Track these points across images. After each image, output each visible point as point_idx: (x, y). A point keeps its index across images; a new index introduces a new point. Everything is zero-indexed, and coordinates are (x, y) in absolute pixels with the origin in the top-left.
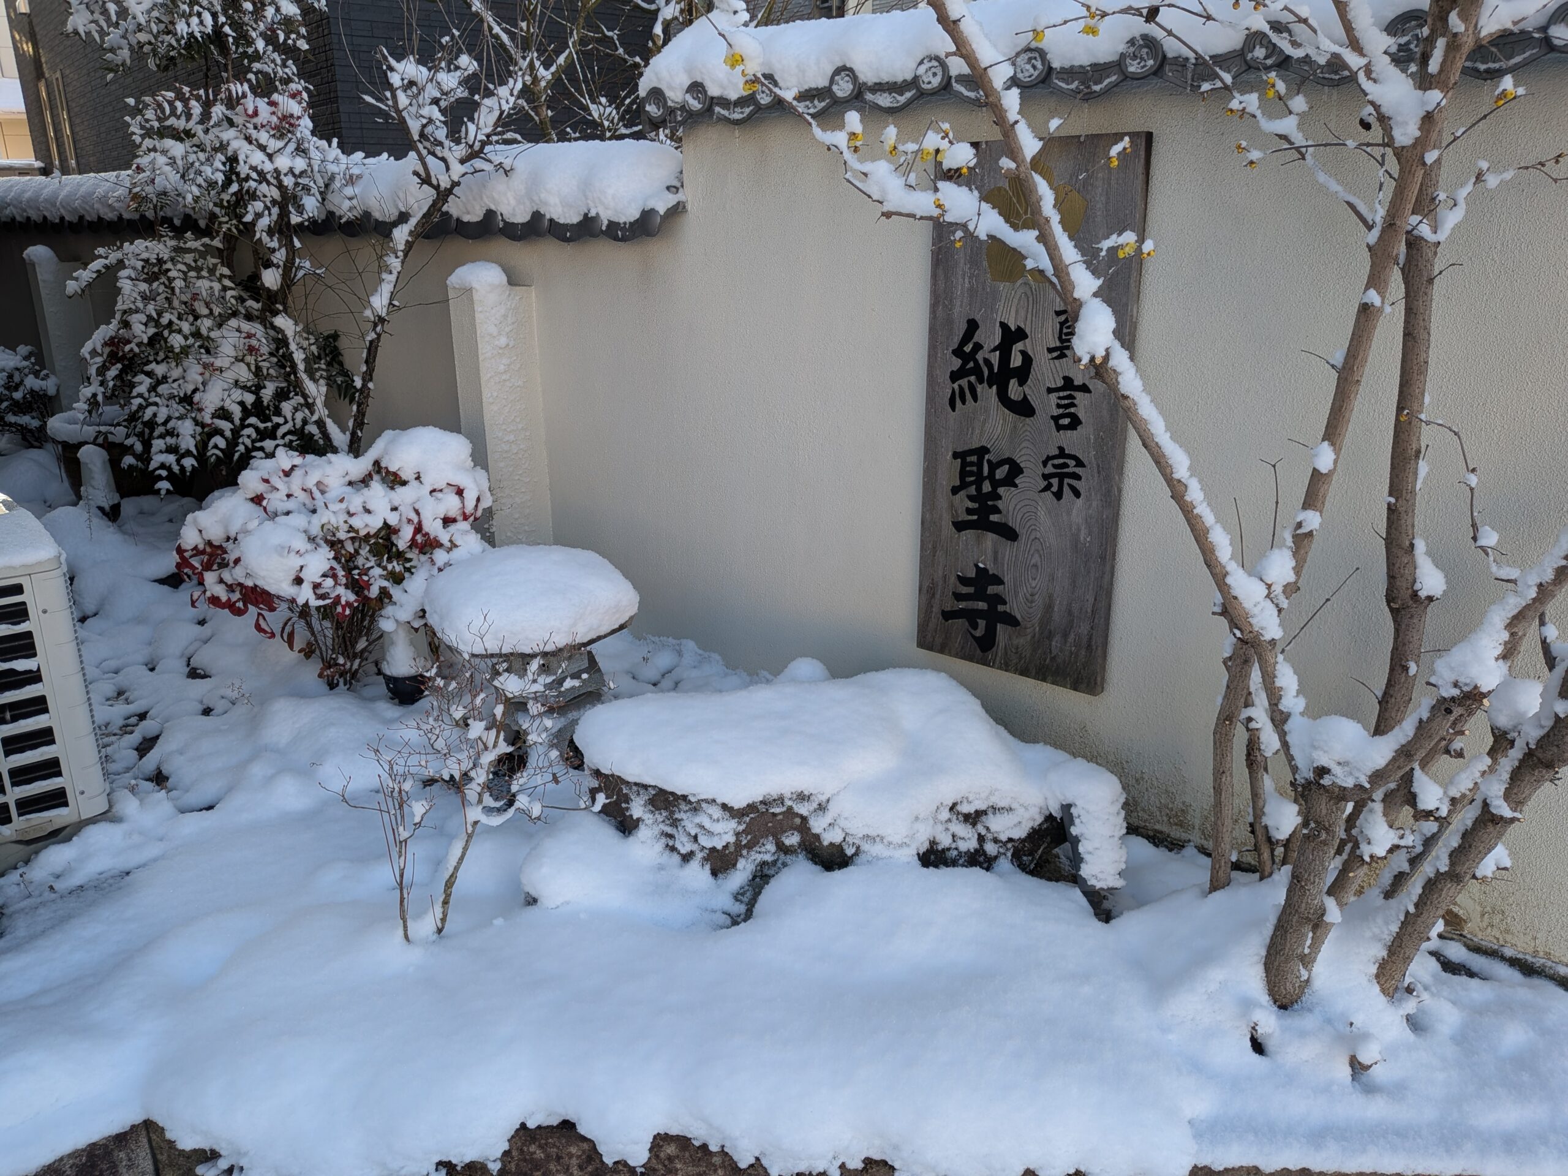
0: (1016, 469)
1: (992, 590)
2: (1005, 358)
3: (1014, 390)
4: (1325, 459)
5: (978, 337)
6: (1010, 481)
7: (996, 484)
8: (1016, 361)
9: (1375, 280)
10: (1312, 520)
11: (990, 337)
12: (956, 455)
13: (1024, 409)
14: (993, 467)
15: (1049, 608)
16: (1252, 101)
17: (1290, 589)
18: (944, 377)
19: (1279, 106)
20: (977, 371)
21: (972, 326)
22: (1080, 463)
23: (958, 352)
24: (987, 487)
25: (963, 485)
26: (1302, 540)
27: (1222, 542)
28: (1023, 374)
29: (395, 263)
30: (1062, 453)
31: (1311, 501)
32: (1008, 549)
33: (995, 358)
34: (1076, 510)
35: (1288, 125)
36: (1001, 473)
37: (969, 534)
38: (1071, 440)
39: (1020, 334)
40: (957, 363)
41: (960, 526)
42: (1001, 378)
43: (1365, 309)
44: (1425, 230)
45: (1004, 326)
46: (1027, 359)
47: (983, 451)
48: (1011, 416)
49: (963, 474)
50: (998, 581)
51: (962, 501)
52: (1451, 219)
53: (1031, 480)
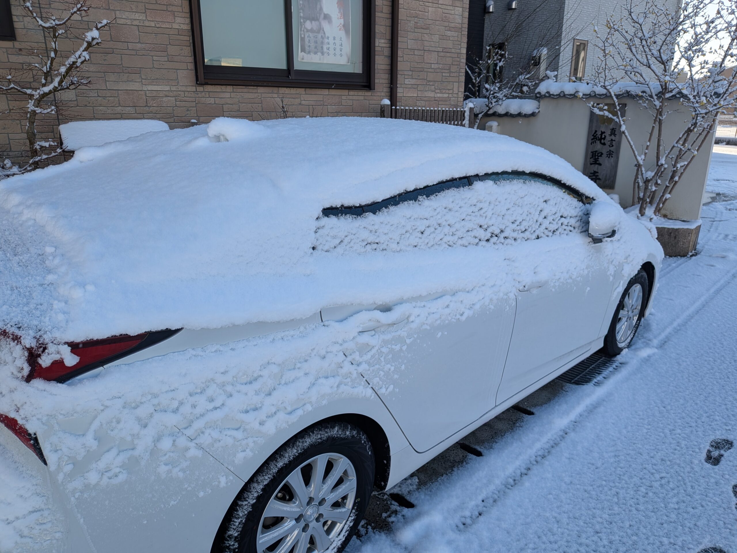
0: (602, 154)
1: (596, 174)
2: (601, 136)
3: (603, 141)
4: (648, 144)
5: (597, 133)
6: (601, 156)
7: (598, 156)
8: (603, 137)
9: (655, 123)
10: (647, 151)
11: (599, 133)
12: (592, 152)
13: (604, 144)
14: (598, 154)
15: (606, 176)
16: (641, 102)
17: (644, 160)
18: (590, 140)
19: (644, 102)
20: (596, 138)
21: (596, 131)
22: (613, 152)
23: (593, 135)
24: (597, 157)
25: (592, 157)
26: (646, 154)
27: (636, 153)
28: (604, 139)
29: (478, 121)
30: (610, 151)
31: (647, 149)
32: (600, 167)
33: (600, 136)
34: (612, 160)
35: (645, 105)
36: (599, 155)
37: (593, 165)
38: (612, 149)
39: (604, 132)
40: (593, 137)
41: (591, 164)
42: (600, 140)
43: (653, 127)
44: (661, 118)
45: (601, 131)
46: (605, 136)
47: (596, 151)
48: (602, 145)
49: (592, 155)
50: (597, 173)
51: (592, 160)
52: (664, 117)
53: (604, 155)
